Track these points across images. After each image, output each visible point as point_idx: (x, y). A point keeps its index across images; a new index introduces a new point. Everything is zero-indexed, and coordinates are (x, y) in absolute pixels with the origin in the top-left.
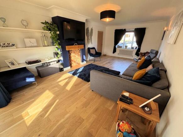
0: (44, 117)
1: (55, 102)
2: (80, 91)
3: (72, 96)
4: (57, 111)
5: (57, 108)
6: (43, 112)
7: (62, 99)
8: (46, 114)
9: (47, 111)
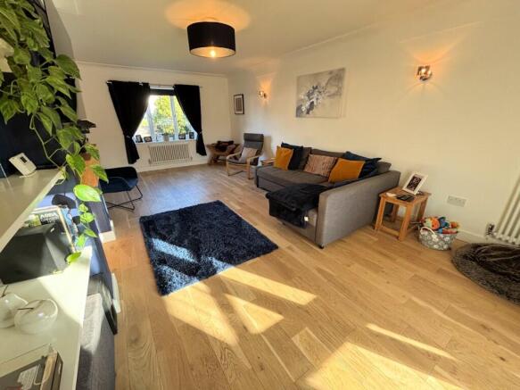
0: (454, 362)
1: (378, 335)
2: (320, 271)
3: (343, 289)
4: (412, 325)
5: (406, 326)
6: (437, 368)
7: (361, 315)
8: (440, 357)
9: (428, 354)
